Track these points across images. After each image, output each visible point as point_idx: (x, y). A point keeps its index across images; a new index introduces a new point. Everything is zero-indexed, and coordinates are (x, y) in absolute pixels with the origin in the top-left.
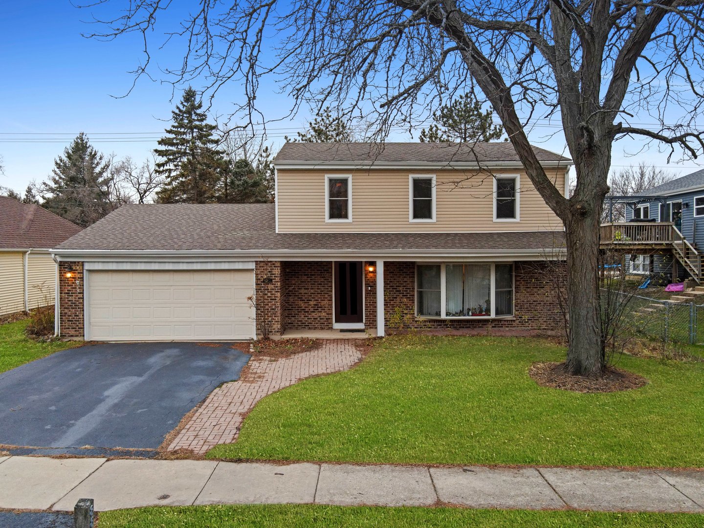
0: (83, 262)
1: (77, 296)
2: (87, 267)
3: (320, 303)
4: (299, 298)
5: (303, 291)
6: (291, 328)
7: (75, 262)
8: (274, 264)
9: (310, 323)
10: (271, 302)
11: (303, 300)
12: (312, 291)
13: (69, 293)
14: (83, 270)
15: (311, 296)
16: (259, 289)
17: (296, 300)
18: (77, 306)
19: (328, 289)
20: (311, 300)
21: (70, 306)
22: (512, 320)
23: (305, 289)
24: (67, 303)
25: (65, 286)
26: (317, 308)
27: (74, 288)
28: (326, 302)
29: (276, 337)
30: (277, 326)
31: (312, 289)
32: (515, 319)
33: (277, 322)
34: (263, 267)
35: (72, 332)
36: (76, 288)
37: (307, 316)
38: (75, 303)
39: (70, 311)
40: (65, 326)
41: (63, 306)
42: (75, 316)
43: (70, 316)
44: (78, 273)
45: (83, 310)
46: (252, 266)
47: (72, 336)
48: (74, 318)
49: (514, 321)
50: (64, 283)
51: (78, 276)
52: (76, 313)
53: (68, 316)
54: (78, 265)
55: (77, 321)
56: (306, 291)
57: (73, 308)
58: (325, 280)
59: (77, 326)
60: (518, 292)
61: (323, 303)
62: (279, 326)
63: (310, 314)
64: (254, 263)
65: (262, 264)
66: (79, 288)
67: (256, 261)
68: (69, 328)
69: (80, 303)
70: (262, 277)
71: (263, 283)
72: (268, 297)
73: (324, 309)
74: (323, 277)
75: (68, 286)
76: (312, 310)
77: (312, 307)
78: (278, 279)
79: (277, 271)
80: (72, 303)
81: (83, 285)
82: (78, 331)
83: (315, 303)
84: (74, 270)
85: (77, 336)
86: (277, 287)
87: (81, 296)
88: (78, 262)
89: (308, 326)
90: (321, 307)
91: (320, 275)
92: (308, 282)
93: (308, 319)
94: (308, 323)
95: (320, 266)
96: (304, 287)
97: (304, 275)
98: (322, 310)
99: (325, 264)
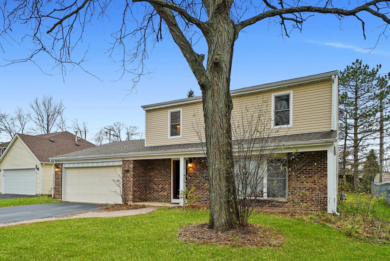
0: (62, 164)
2: (64, 166)
3: (164, 186)
4: (154, 183)
5: (156, 179)
6: (150, 201)
8: (130, 162)
9: (159, 198)
10: (128, 183)
11: (156, 185)
12: (160, 180)
13: (57, 178)
14: (62, 167)
15: (160, 182)
16: (124, 176)
17: (153, 185)
19: (168, 178)
20: (159, 185)
23: (157, 178)
24: (56, 183)
26: (163, 189)
28: (167, 186)
30: (131, 197)
31: (160, 178)
34: (125, 163)
37: (157, 194)
39: (57, 187)
40: (56, 193)
43: (57, 189)
44: (60, 169)
45: (62, 186)
46: (121, 163)
52: (59, 188)
54: (60, 165)
55: (59, 191)
56: (157, 179)
58: (167, 173)
59: (59, 194)
61: (166, 186)
63: (159, 193)
66: (60, 176)
67: (123, 161)
68: (57, 195)
69: (60, 183)
70: (125, 169)
71: (125, 173)
72: (127, 180)
73: (166, 190)
74: (166, 171)
75: (57, 175)
76: (160, 190)
77: (160, 189)
78: (132, 170)
79: (131, 166)
80: (58, 183)
81: (62, 175)
83: (162, 186)
85: (59, 198)
86: (131, 175)
87: (61, 180)
89: (158, 200)
90: (165, 189)
91: (164, 170)
92: (159, 174)
93: (158, 196)
94: (158, 198)
95: (164, 164)
96: (157, 177)
97: (157, 170)
98: (165, 190)
99: (167, 163)
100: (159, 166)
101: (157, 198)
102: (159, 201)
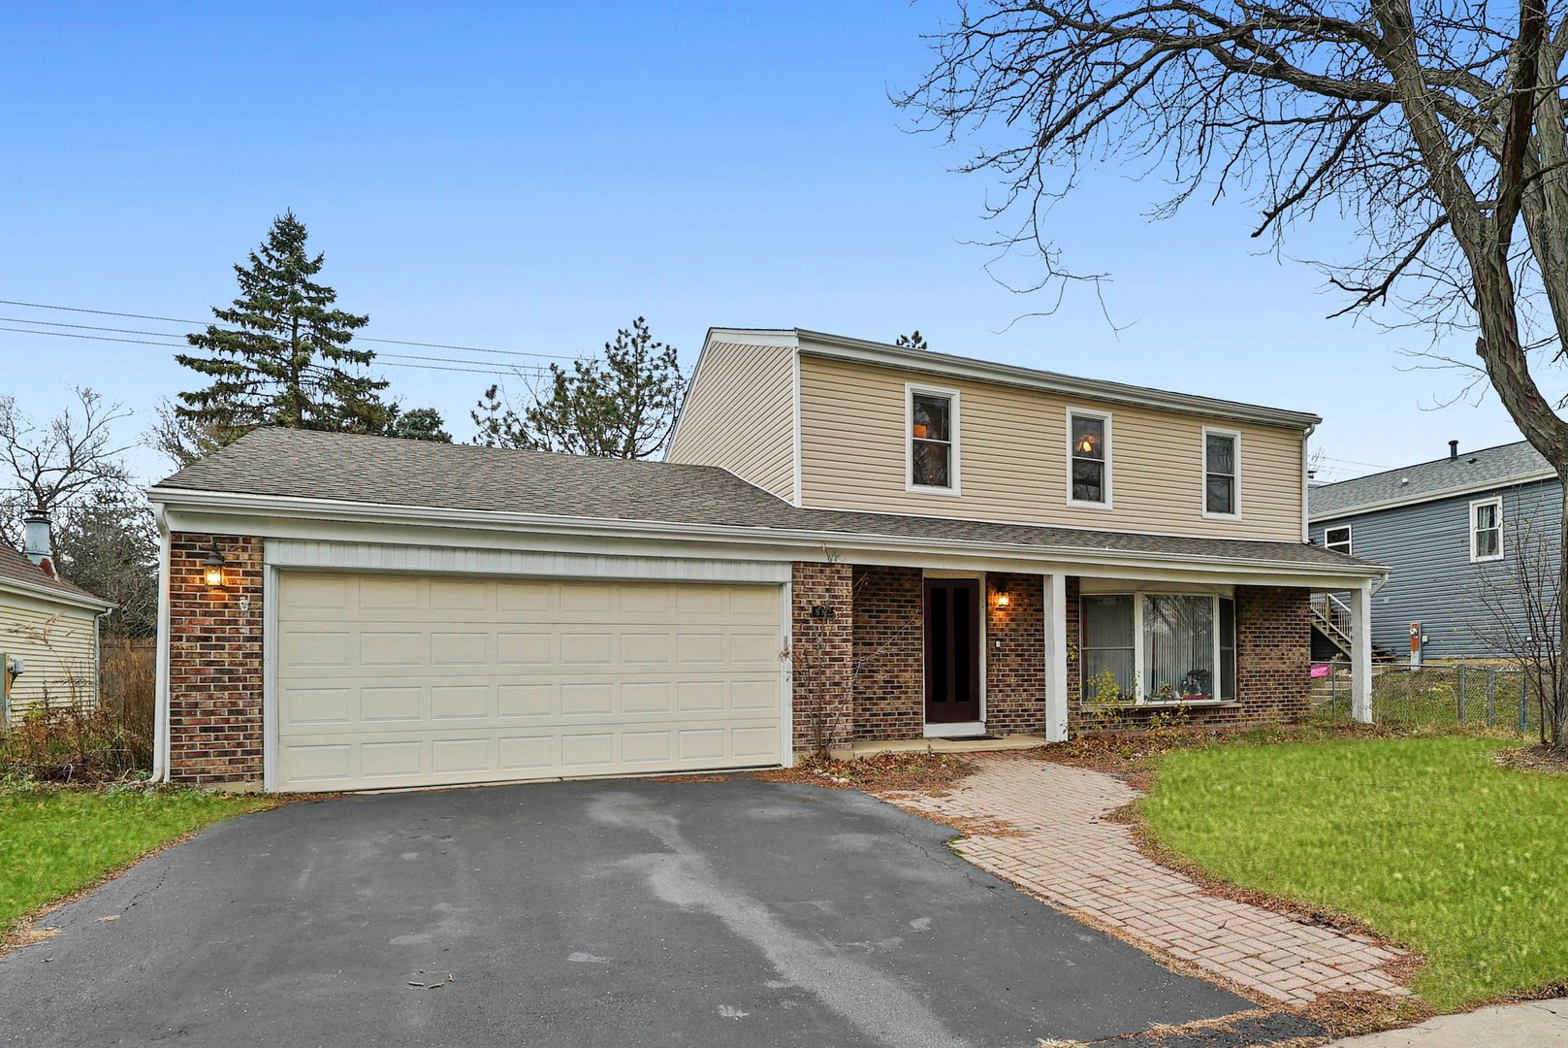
0: (263, 539)
1: (239, 648)
2: (275, 555)
3: (897, 677)
5: (860, 649)
7: (233, 539)
8: (838, 572)
9: (876, 726)
10: (830, 666)
11: (861, 671)
12: (881, 650)
13: (207, 639)
14: (262, 564)
15: (877, 660)
16: (803, 634)
18: (239, 680)
19: (913, 645)
20: (878, 671)
21: (213, 680)
22: (1234, 708)
23: (864, 644)
24: (198, 672)
25: (193, 613)
26: (890, 688)
27: (229, 622)
28: (908, 676)
29: (843, 754)
30: (845, 726)
31: (880, 644)
32: (1240, 705)
33: (845, 715)
34: (811, 577)
35: (219, 766)
36: (236, 622)
37: (868, 709)
38: (230, 672)
39: (210, 697)
40: (193, 746)
41: (183, 680)
42: (231, 712)
43: (212, 713)
44: (246, 574)
45: (261, 695)
46: (784, 574)
47: (219, 779)
48: (227, 721)
49: (1238, 708)
50: (191, 605)
51: (243, 582)
52: (234, 704)
53: (206, 713)
54: (244, 549)
55: (238, 729)
56: (867, 650)
57: (225, 688)
58: (908, 623)
59: (239, 745)
60: (1243, 655)
61: (904, 677)
62: (850, 726)
63: (876, 704)
64: (789, 569)
65: (809, 571)
66: (249, 623)
67: (795, 563)
68: (206, 754)
69: (249, 671)
70: (810, 602)
71: (811, 618)
72: (826, 653)
73: (906, 693)
74: (903, 617)
75: (205, 614)
76: (879, 693)
77: (880, 688)
78: (848, 609)
79: (845, 590)
80: (220, 671)
81: (261, 615)
82: (244, 761)
83: (887, 677)
84: (231, 564)
85: (238, 778)
86: (845, 628)
87: (256, 649)
88: (247, 539)
89: (872, 731)
90: (901, 687)
91: (896, 612)
92: (872, 627)
93: (871, 715)
94: (872, 726)
95: (897, 590)
96: (863, 638)
97: (863, 611)
98: (901, 693)
99: (907, 586)
100: (873, 595)
101: (864, 726)
102: (875, 738)
